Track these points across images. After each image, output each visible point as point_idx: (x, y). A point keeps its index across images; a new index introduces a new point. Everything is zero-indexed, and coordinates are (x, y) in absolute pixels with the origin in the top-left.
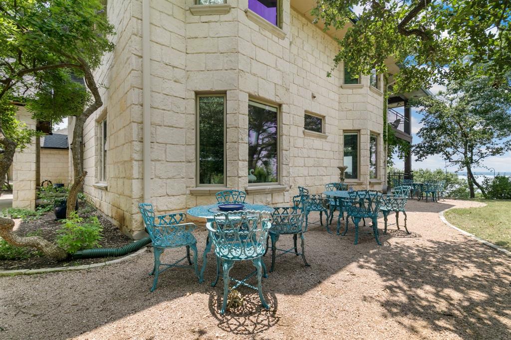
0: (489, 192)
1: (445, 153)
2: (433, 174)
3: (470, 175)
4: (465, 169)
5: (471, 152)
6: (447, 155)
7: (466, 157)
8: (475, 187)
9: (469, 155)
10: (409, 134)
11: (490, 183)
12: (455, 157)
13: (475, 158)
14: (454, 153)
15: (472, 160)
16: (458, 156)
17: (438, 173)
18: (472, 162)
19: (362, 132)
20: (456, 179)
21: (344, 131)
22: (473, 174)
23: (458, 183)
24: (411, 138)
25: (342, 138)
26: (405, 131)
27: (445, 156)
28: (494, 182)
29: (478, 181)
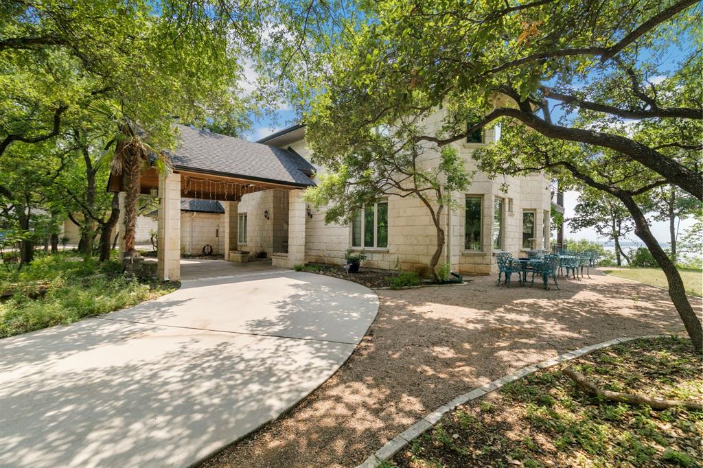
0: (633, 262)
1: (597, 227)
2: (577, 244)
3: (618, 246)
4: (614, 240)
5: (619, 226)
6: (598, 228)
7: (614, 230)
8: (622, 257)
9: (617, 229)
10: (562, 206)
11: (635, 254)
12: (605, 230)
13: (622, 231)
14: (605, 226)
15: (619, 233)
16: (608, 230)
17: (583, 243)
18: (619, 235)
19: (538, 211)
20: (602, 250)
21: (524, 210)
22: (620, 244)
23: (603, 254)
24: (564, 210)
25: (522, 215)
26: (558, 203)
27: (597, 229)
28: (637, 253)
29: (624, 251)
